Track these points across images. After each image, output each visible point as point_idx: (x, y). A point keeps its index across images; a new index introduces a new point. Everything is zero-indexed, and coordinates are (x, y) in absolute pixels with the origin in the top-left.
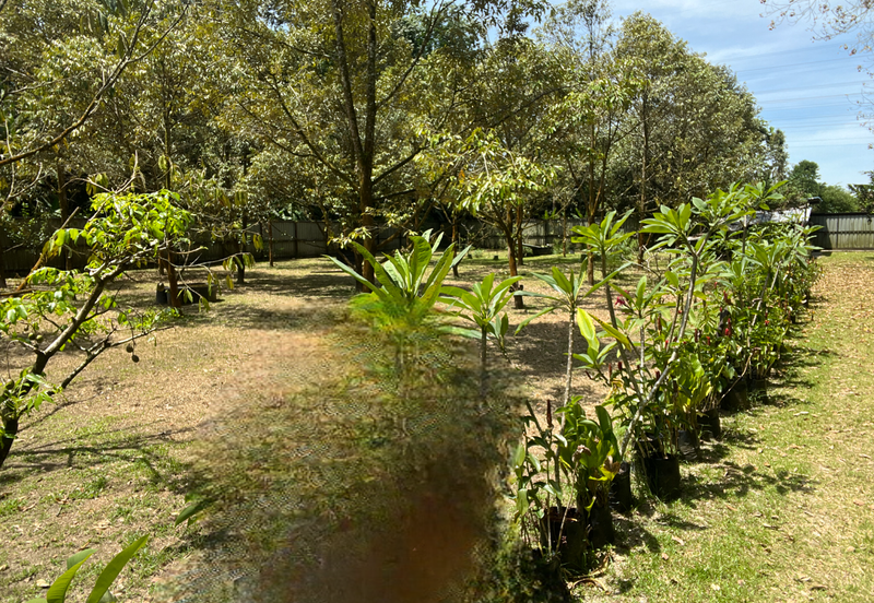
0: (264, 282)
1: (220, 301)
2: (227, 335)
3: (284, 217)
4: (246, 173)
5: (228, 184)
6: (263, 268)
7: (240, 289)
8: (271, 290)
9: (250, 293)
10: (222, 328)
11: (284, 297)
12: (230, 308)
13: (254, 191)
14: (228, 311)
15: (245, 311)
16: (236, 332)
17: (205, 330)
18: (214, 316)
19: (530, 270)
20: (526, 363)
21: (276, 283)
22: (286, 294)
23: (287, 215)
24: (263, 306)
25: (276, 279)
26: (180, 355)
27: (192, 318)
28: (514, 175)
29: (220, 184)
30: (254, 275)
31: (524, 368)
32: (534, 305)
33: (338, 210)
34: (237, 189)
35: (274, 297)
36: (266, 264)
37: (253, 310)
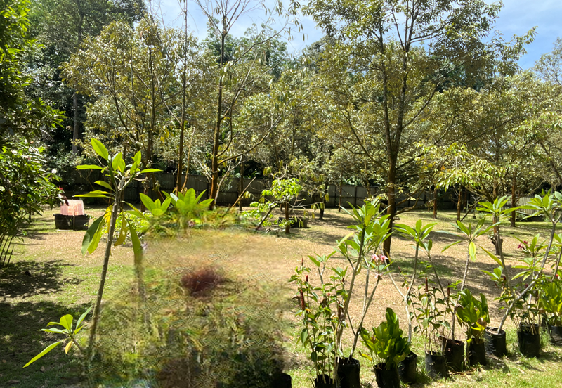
0: (334, 220)
1: (308, 228)
2: (310, 245)
3: (350, 183)
4: (330, 159)
5: (320, 165)
6: (334, 212)
7: (320, 223)
8: (337, 225)
9: (325, 225)
10: (308, 242)
11: (343, 230)
12: (314, 232)
13: (333, 169)
14: (313, 234)
15: (320, 234)
16: (315, 244)
17: (300, 241)
18: (305, 235)
19: (519, 231)
20: (487, 286)
21: (341, 221)
22: (345, 228)
23: (352, 182)
24: (332, 234)
25: (341, 219)
26: (287, 251)
27: (294, 235)
28: (475, 170)
29: (316, 164)
30: (329, 216)
31: (484, 289)
32: (512, 254)
33: (379, 182)
34: (324, 168)
35: (338, 229)
36: (337, 210)
37: (325, 235)
